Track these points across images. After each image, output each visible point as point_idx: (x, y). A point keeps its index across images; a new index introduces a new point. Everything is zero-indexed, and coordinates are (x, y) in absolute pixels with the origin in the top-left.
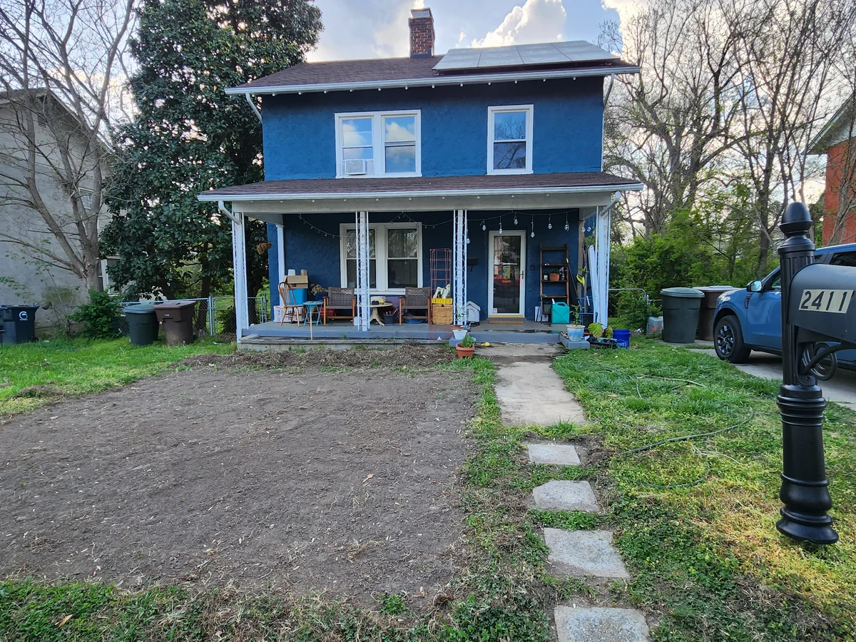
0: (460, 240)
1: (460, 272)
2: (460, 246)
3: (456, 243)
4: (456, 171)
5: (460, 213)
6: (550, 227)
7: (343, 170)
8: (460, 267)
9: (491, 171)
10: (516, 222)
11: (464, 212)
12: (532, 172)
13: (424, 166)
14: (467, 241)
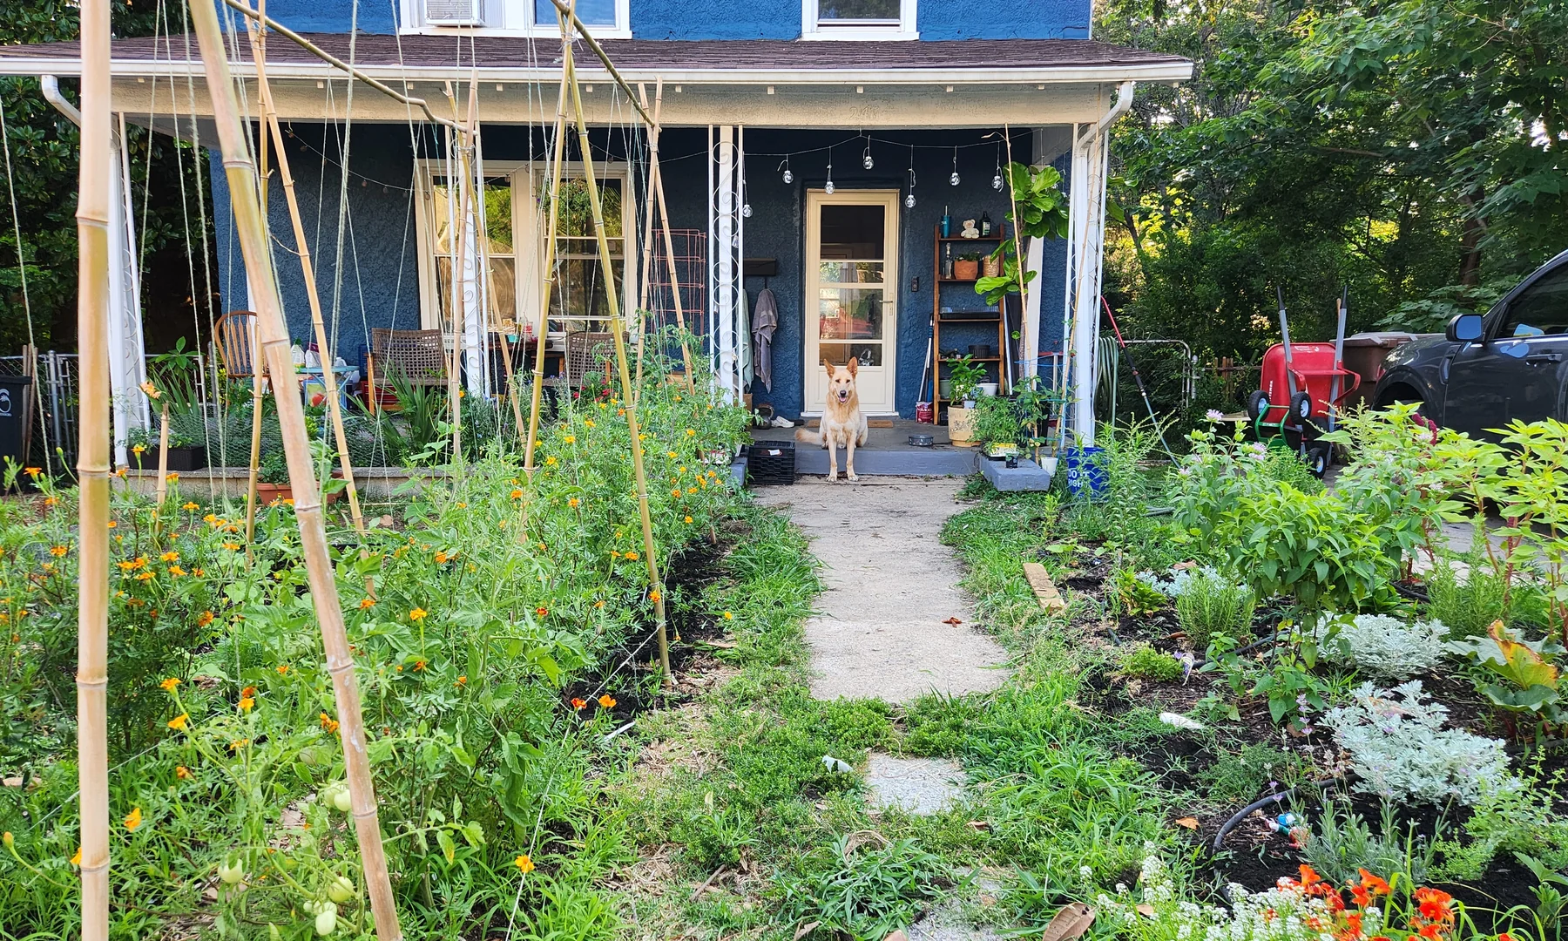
0: (725, 208)
1: (726, 293)
2: (725, 223)
3: (716, 214)
4: (723, 27)
5: (726, 135)
6: (955, 180)
7: (420, 13)
8: (726, 279)
9: (813, 28)
10: (869, 162)
11: (736, 131)
12: (916, 36)
13: (638, 8)
14: (745, 211)
